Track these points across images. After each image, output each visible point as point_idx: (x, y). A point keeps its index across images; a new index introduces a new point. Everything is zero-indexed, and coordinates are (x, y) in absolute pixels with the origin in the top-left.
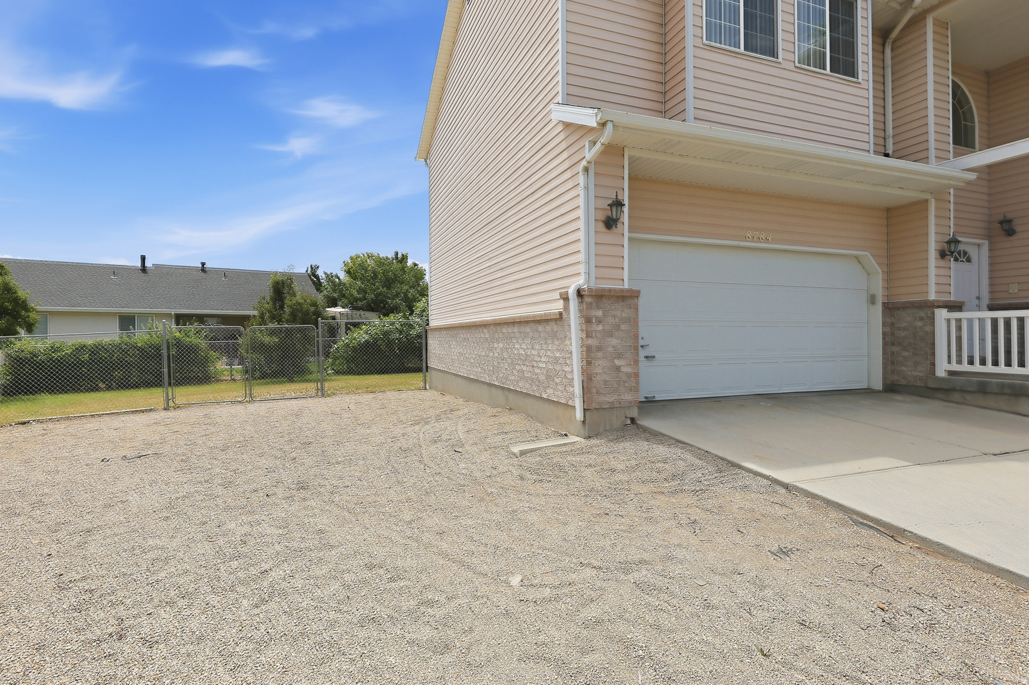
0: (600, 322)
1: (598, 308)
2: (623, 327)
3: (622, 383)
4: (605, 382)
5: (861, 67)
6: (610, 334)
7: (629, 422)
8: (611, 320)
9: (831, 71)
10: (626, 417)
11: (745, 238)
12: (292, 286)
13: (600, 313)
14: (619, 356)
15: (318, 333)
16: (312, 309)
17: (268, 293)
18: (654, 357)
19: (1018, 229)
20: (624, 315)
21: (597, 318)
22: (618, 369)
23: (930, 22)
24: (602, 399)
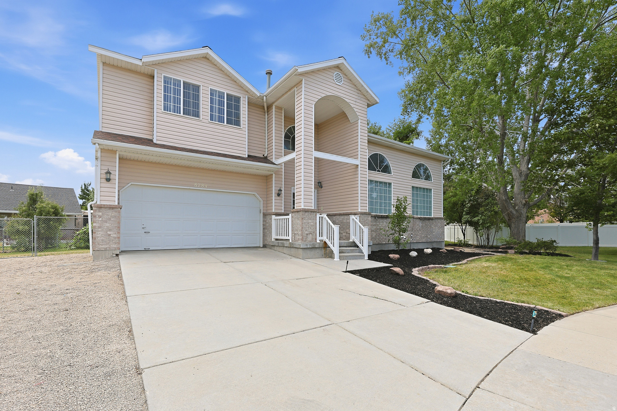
0: (100, 217)
1: (99, 212)
2: (112, 219)
3: (111, 241)
4: (103, 240)
5: (242, 122)
6: (106, 222)
7: (114, 255)
8: (106, 216)
9: (227, 123)
10: (113, 254)
11: (193, 186)
12: (42, 197)
13: (101, 214)
14: (110, 230)
15: (34, 223)
16: (53, 210)
17: (26, 201)
18: (149, 232)
19: (323, 186)
20: (113, 215)
21: (99, 216)
22: (109, 235)
23: (274, 107)
24: (101, 246)
